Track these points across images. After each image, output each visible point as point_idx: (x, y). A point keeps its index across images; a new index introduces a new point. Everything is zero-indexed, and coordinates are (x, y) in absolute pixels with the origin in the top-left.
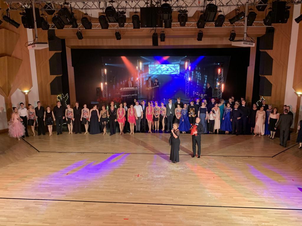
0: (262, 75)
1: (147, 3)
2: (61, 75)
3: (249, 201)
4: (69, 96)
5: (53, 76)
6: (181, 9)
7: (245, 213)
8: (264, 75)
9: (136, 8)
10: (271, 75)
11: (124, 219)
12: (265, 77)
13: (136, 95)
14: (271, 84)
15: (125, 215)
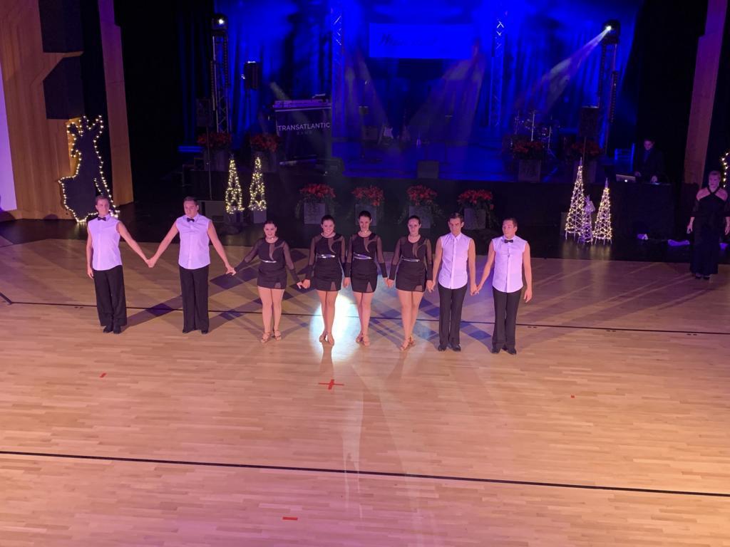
2: (79, 54)
3: (683, 473)
4: (106, 124)
5: (52, 55)
7: (669, 508)
11: (285, 518)
13: (325, 125)
15: (286, 507)
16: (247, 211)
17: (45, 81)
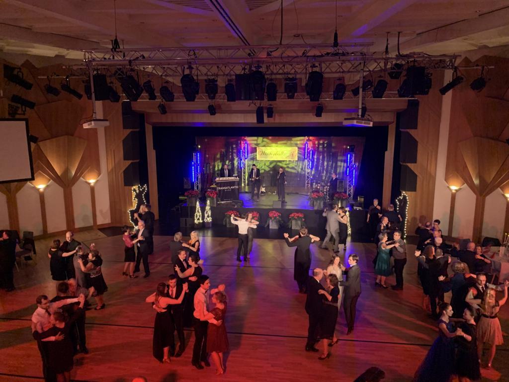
0: (403, 162)
1: (244, 69)
2: (138, 161)
4: (148, 188)
5: (126, 161)
6: (289, 76)
7: (364, 348)
8: (405, 163)
9: (231, 76)
10: (416, 163)
12: (407, 166)
13: (237, 187)
14: (416, 176)
16: (204, 222)
17: (124, 172)
